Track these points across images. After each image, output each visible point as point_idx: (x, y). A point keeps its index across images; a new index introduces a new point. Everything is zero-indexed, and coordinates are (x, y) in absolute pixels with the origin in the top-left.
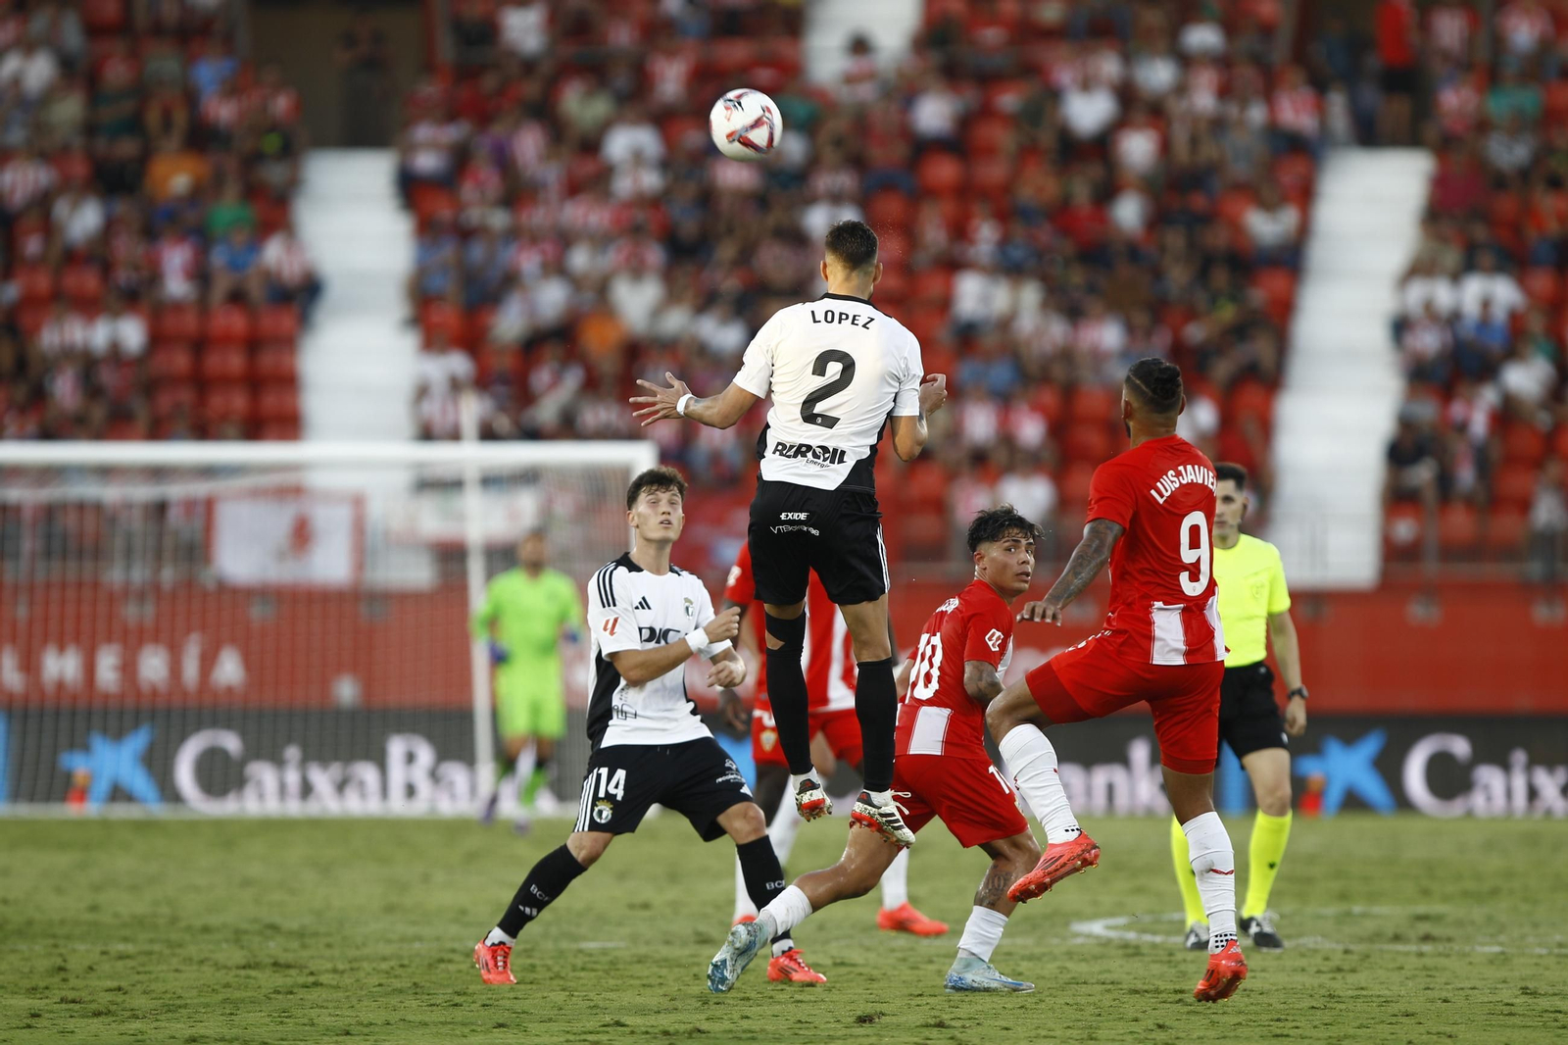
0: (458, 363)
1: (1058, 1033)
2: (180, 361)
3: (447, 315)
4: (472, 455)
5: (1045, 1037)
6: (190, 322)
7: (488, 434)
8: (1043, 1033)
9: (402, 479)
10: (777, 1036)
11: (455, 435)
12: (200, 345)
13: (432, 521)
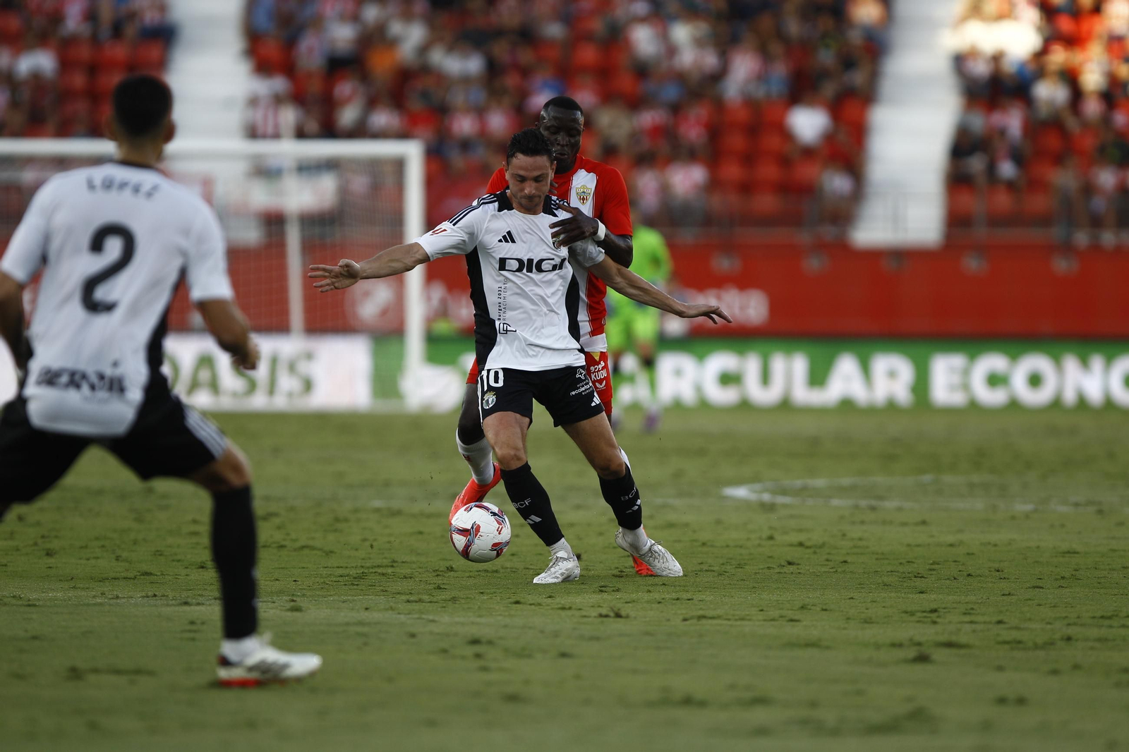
0: (279, 84)
1: (716, 568)
2: (78, 80)
3: (271, 49)
4: (289, 150)
5: (706, 571)
6: (85, 53)
7: (301, 134)
8: (705, 567)
9: (240, 167)
10: (514, 570)
11: (276, 136)
12: (93, 69)
13: (261, 197)
